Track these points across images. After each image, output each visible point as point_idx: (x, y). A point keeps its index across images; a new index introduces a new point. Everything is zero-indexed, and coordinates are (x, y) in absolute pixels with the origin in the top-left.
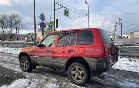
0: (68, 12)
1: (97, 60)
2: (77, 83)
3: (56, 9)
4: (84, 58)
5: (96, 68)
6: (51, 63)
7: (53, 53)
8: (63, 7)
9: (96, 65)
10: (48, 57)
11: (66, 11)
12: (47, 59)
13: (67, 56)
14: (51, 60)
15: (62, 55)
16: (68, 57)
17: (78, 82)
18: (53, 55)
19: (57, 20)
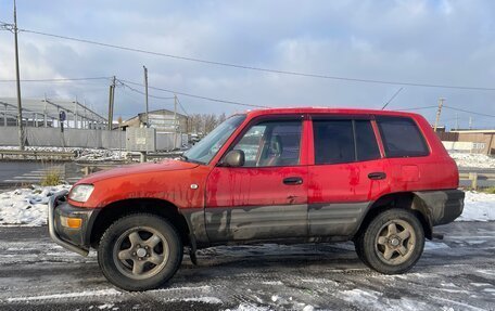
1: (449, 195)
2: (395, 270)
6: (303, 224)
9: (445, 207)
10: (291, 204)
12: (286, 211)
13: (367, 192)
14: (304, 214)
15: (347, 193)
16: (370, 194)
17: (396, 266)
18: (311, 192)
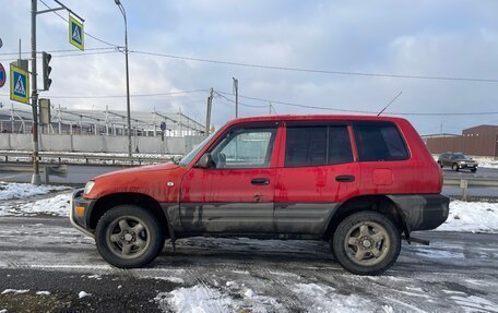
0: (80, 29)
1: (428, 200)
2: (366, 270)
3: (38, 10)
4: (390, 197)
5: (422, 221)
6: (270, 220)
7: (279, 187)
8: (64, 7)
9: (424, 212)
10: (257, 202)
11: (74, 25)
12: (252, 209)
13: (334, 194)
14: (270, 212)
15: (314, 194)
16: (337, 197)
17: (368, 267)
18: (277, 193)
19: (47, 57)
